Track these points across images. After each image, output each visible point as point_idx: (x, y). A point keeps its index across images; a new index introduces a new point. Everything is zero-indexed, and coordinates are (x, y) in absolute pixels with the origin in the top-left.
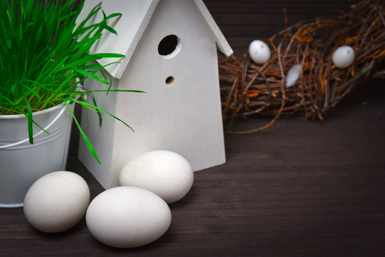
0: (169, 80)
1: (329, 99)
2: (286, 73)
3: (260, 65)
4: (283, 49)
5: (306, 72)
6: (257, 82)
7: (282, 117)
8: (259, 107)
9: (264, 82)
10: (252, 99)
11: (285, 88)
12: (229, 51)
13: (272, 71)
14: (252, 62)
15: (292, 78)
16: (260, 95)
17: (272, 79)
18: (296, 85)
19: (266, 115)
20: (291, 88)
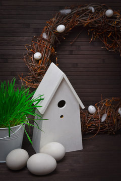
0: (62, 116)
1: (117, 126)
2: (101, 117)
3: (92, 114)
4: (100, 109)
5: (108, 117)
6: (91, 120)
7: (99, 134)
8: (91, 130)
9: (93, 120)
10: (89, 127)
11: (101, 122)
12: (83, 107)
13: (97, 116)
14: (89, 113)
15: (103, 119)
16: (92, 125)
17: (96, 119)
18: (105, 121)
19: (93, 133)
20: (103, 122)
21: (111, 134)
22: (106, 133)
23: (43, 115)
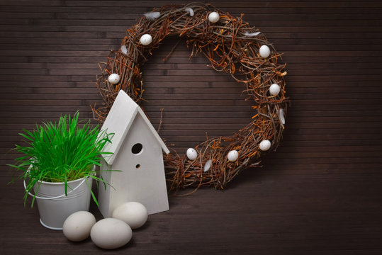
0: (138, 166)
1: (226, 178)
2: (204, 165)
3: (192, 161)
4: (202, 152)
5: (214, 164)
6: (190, 169)
7: (202, 188)
8: (191, 182)
9: (193, 169)
10: (187, 178)
11: (203, 172)
12: (168, 152)
13: (197, 164)
15: (207, 167)
16: (191, 176)
17: (197, 168)
18: (209, 171)
19: (193, 187)
20: (207, 172)
21: (218, 188)
22: (212, 186)
23: (111, 166)
